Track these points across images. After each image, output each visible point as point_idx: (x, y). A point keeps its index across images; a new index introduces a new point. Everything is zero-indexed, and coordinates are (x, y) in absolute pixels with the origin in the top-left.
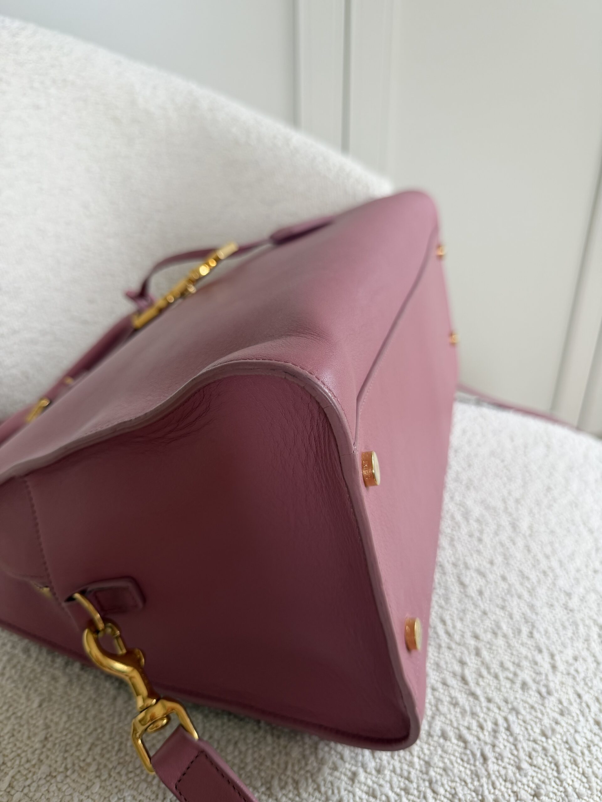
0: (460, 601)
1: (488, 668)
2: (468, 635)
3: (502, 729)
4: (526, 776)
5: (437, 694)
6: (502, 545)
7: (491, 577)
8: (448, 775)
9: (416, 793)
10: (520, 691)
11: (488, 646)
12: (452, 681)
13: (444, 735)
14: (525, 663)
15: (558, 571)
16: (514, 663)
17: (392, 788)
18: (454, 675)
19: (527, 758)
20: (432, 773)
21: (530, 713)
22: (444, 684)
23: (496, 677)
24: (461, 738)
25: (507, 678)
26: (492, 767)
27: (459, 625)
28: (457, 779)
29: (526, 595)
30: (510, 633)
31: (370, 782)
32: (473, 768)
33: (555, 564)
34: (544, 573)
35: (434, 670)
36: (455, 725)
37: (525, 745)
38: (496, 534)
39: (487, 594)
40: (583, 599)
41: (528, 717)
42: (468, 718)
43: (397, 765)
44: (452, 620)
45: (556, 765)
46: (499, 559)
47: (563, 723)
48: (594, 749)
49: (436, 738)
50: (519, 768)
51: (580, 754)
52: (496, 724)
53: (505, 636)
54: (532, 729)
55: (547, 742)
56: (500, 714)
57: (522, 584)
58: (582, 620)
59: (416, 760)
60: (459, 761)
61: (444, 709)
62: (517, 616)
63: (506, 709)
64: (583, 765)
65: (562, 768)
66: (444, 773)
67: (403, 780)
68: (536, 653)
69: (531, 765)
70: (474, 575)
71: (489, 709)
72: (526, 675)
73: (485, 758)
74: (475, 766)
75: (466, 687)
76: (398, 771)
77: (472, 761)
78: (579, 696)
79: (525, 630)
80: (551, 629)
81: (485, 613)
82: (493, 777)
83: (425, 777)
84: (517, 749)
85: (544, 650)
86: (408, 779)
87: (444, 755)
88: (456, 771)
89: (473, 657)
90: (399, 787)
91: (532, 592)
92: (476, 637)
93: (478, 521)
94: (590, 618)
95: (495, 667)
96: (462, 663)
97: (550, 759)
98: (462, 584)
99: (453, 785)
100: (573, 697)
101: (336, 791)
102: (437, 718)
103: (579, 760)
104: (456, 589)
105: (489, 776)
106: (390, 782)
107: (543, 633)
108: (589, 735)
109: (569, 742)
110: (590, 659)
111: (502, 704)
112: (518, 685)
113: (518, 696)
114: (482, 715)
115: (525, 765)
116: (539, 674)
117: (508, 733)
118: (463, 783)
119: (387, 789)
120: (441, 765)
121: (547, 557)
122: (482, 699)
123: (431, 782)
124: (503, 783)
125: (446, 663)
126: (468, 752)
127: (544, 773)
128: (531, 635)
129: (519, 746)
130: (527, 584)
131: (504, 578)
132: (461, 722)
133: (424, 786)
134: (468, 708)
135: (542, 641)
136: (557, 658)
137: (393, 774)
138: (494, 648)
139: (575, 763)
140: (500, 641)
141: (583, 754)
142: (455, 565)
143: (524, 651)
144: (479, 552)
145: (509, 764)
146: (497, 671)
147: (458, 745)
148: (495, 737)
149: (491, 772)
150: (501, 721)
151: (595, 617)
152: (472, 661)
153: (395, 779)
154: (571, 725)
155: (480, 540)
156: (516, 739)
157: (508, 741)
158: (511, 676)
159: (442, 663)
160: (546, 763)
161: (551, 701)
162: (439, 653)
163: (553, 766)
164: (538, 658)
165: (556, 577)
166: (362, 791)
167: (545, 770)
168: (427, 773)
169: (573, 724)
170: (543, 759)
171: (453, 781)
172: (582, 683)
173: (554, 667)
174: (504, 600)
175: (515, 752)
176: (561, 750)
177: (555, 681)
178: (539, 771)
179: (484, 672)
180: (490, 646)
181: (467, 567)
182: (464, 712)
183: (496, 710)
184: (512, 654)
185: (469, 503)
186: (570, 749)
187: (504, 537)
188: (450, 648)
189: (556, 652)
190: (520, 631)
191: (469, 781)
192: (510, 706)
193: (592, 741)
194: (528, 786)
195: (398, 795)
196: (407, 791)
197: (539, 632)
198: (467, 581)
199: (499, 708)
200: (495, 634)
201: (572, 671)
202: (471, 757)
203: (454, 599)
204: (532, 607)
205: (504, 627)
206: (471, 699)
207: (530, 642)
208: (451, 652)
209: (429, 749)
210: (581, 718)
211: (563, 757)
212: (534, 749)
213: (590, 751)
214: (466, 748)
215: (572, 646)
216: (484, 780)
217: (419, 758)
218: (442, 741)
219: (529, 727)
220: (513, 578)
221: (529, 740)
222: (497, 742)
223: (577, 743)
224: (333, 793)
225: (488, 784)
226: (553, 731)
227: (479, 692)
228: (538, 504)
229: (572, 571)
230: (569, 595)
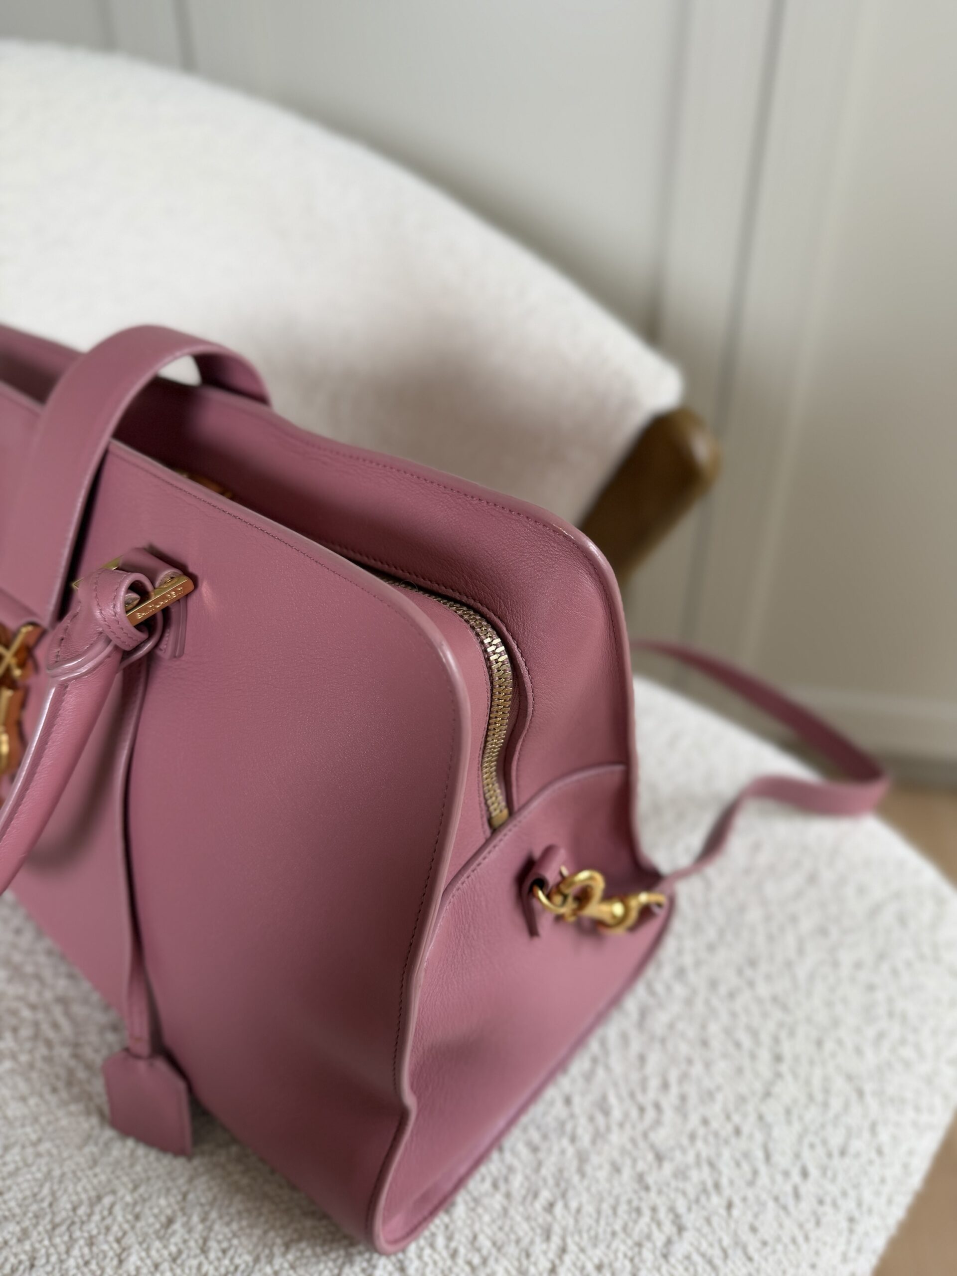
1: (450, 1238)
11: (472, 1205)
15: (669, 1115)
16: (494, 1243)
23: (454, 1254)
25: (469, 1263)
29: (585, 1140)
30: (519, 1195)
33: (669, 1101)
34: (642, 1110)
40: (681, 1174)
53: (508, 1196)
57: (591, 1119)
58: (654, 1209)
62: (547, 1171)
68: (539, 1239)
79: (545, 1195)
80: (589, 1209)
85: (556, 1238)
91: (598, 1136)
94: (672, 1209)
95: (461, 1241)
121: (665, 1086)
128: (550, 1208)
130: (600, 1120)
136: (568, 1259)
138: (480, 1210)
140: (498, 1200)
143: (523, 1228)
146: (461, 1246)
158: (476, 1260)
164: (539, 1247)
165: (658, 1123)
174: (545, 1137)
189: (572, 1247)
190: (536, 1195)
197: (566, 1206)
204: (583, 1161)
205: (516, 1181)
207: (543, 1218)
215: (608, 1247)
228: (713, 984)
229: (694, 1120)
230: (659, 1158)
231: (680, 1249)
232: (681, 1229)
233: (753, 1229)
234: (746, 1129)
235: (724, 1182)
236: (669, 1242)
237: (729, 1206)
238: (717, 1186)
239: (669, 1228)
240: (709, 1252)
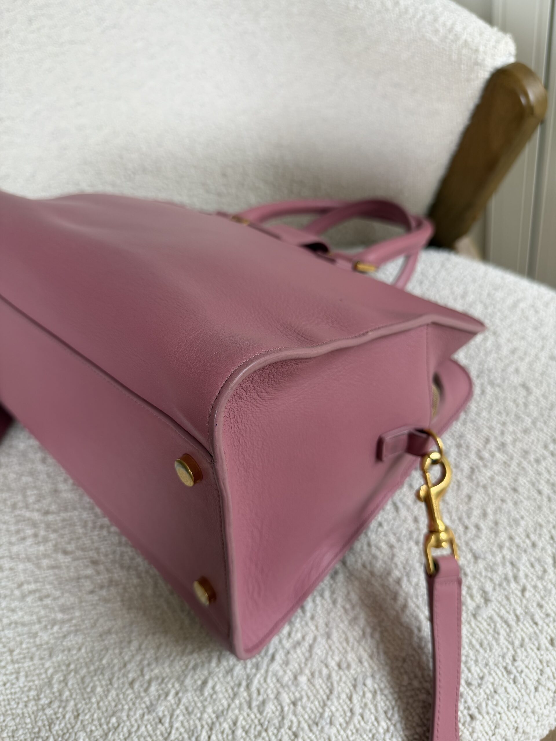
3: (305, 644)
4: (297, 686)
19: (309, 674)
26: (275, 666)
37: (316, 664)
40: (491, 568)
41: (336, 645)
45: (331, 692)
50: (296, 678)
52: (303, 638)
54: (332, 656)
55: (337, 671)
56: (313, 632)
64: (357, 703)
65: (334, 697)
69: (309, 680)
71: (307, 624)
82: (270, 674)
84: (306, 664)
97: (329, 684)
103: (357, 698)
105: (267, 671)
109: (358, 680)
111: (322, 625)
115: (303, 679)
117: (308, 649)
121: (485, 515)
145: (291, 670)
148: (294, 647)
149: (271, 669)
156: (311, 656)
157: (303, 654)
160: (324, 686)
165: (477, 536)
170: (323, 682)
175: (303, 665)
176: (345, 683)
183: (313, 628)
186: (355, 686)
192: (327, 630)
194: (294, 694)
199: (317, 628)
211: (342, 688)
212: (320, 672)
219: (330, 653)
221: (322, 662)
222: (293, 652)
229: (503, 536)
230: (476, 557)
231: (486, 612)
232: (487, 600)
233: (540, 606)
234: (540, 544)
235: (521, 574)
236: (478, 607)
237: (524, 590)
238: (516, 578)
239: (479, 599)
240: (506, 616)
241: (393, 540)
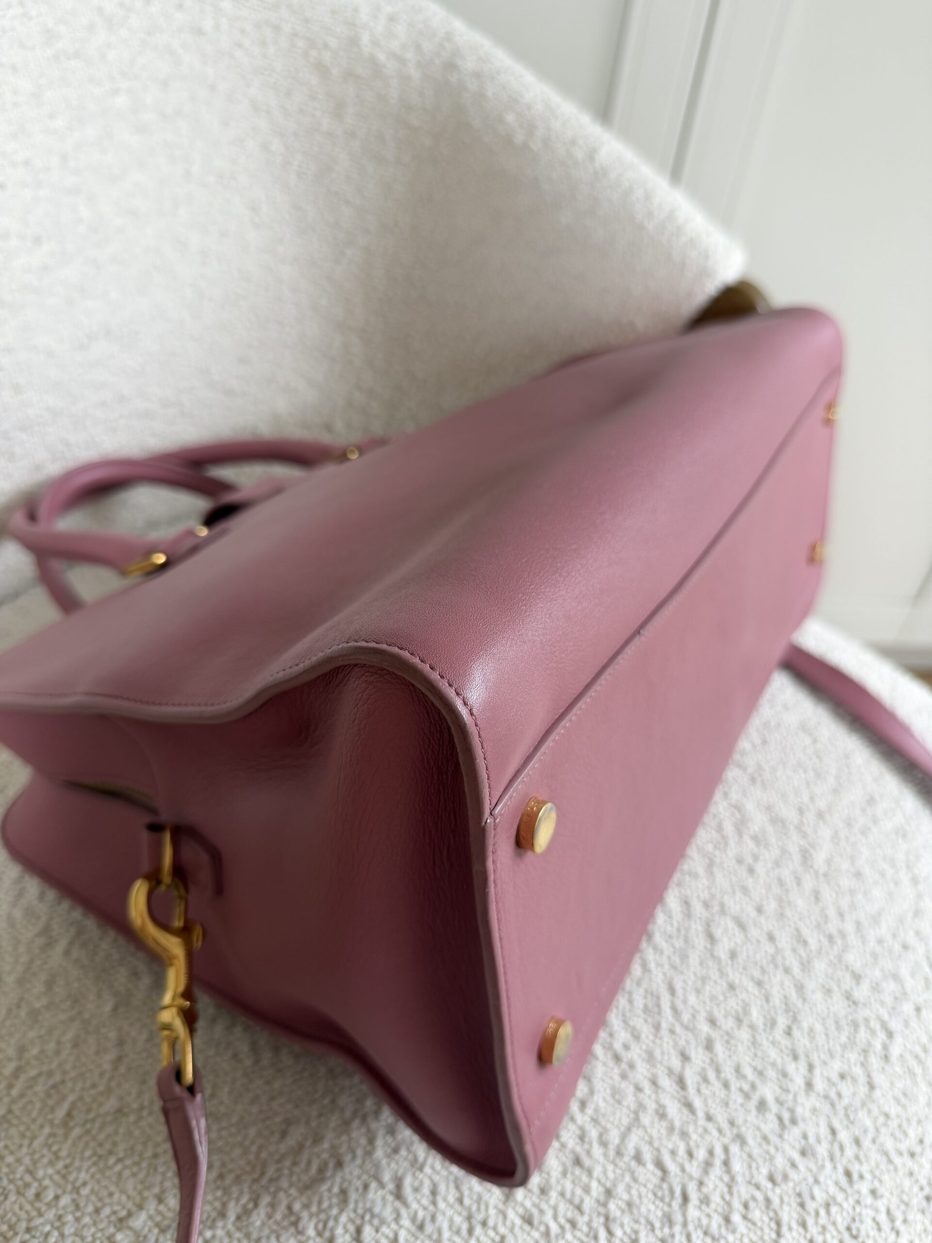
0: (701, 964)
1: (718, 1071)
2: (702, 1017)
3: (718, 1162)
4: (734, 1231)
5: (641, 1096)
6: (781, 882)
7: (754, 932)
8: (631, 1213)
9: (585, 1229)
10: (754, 1112)
11: (726, 1038)
12: (666, 1083)
13: (638, 1158)
14: (771, 1073)
15: (852, 939)
16: (755, 1069)
17: (555, 1217)
18: (670, 1072)
19: (741, 1208)
20: (612, 1206)
21: (760, 1145)
22: (654, 1083)
23: (726, 1085)
24: (659, 1164)
25: (741, 1090)
26: (693, 1212)
27: (692, 999)
28: (643, 1221)
29: (796, 969)
30: (760, 1023)
31: (528, 1204)
32: (666, 1209)
33: (849, 927)
34: (830, 938)
35: (643, 1060)
36: (656, 1145)
37: (743, 1190)
38: (777, 864)
39: (742, 958)
40: (876, 988)
41: (756, 1151)
42: (676, 1138)
43: (568, 1186)
44: (684, 989)
45: (779, 1224)
46: (771, 906)
47: (801, 1167)
48: (834, 1209)
49: (626, 1159)
50: (727, 1220)
51: (813, 1213)
52: (711, 1153)
53: (752, 1027)
54: (758, 1169)
55: (773, 1190)
56: (718, 1139)
57: (794, 950)
58: (867, 1020)
59: (594, 1184)
60: (650, 1195)
61: (646, 1119)
62: (777, 1000)
63: (728, 1134)
64: (813, 1230)
65: (784, 1229)
66: (626, 1208)
67: (571, 1208)
68: (788, 1059)
69: (745, 1217)
70: (731, 925)
71: (706, 1130)
72: (768, 1091)
73: (685, 1199)
74: (670, 1205)
75: (682, 1093)
76: (568, 1195)
77: (667, 1200)
78: (833, 1132)
79: (782, 1022)
80: (818, 1027)
81: (732, 987)
82: (691, 1227)
83: (602, 1210)
84: (730, 1192)
85: (802, 1057)
86: (579, 1208)
87: (633, 1184)
88: (643, 1209)
89: (700, 1050)
90: (565, 1216)
91: (806, 966)
92: (712, 1022)
93: (755, 838)
94: (879, 1018)
95: (728, 1072)
96: (685, 1058)
97: (771, 1214)
98: (711, 938)
99: (636, 1227)
100: (824, 1131)
101: (483, 1207)
102: (634, 1129)
103: (810, 1221)
104: (700, 942)
105: (685, 1224)
106: (555, 1209)
107: (806, 1030)
108: (832, 1189)
109: (804, 1194)
110: (862, 1079)
111: (725, 1126)
112: (753, 1104)
113: (749, 1118)
114: (694, 1137)
115: (736, 1218)
116: (787, 1091)
117: (724, 1168)
118: (649, 1227)
119: (548, 1217)
120: (625, 1197)
121: (841, 915)
122: (701, 1114)
123: (607, 1218)
124: (702, 1236)
125: (663, 1053)
126: (665, 1186)
127: (759, 1233)
128: (789, 1032)
129: (735, 1190)
130: (801, 951)
131: (771, 938)
132: (665, 1142)
133: (598, 1223)
134: (677, 1124)
135: (802, 1041)
136: (817, 1072)
137: (560, 1198)
138: (732, 1042)
139: (803, 1224)
140: (744, 1034)
141: (817, 1214)
142: (706, 905)
143: (773, 1054)
144: (745, 890)
145: (716, 1211)
146: (729, 1076)
147: (653, 1173)
148: (706, 1172)
149: (689, 1218)
150: (719, 1151)
151: (886, 1017)
152: (698, 1056)
153: (562, 1207)
154: (810, 1171)
155: (751, 871)
156: (733, 1179)
157: (721, 1179)
158: (746, 1087)
159: (657, 1053)
160: (766, 1219)
161: (792, 1135)
162: (656, 1036)
163: (773, 1225)
164: (791, 1067)
165: (845, 949)
166: (517, 1213)
167: (762, 1229)
168: (605, 1205)
169: (814, 1169)
170: (763, 1212)
171: (637, 1222)
172: (841, 1113)
173: (809, 1085)
174: (763, 971)
175: (727, 1197)
176: (789, 1205)
177: (805, 1105)
178: (753, 1228)
179: (711, 1075)
180: (729, 1038)
181: (723, 911)
182: (671, 1129)
183: (715, 1133)
184: (756, 1055)
185: (750, 806)
186: (802, 1205)
187: (786, 873)
188: (672, 1032)
189: (817, 1063)
190: (773, 1024)
191: (657, 1225)
192: (735, 1131)
193: (834, 1199)
195: (562, 1228)
196: (573, 1224)
197: (800, 1028)
198: (718, 933)
199: (720, 1131)
200: (739, 1020)
201: (833, 1094)
202: (667, 1192)
203: (694, 959)
204: (800, 988)
205: (755, 1013)
206: (685, 1111)
207: (785, 1042)
208: (674, 1037)
209: (614, 1172)
210: (828, 1165)
211: (789, 1214)
212: (754, 1198)
213: (828, 1212)
214: (663, 1179)
215: (843, 1056)
216: (677, 1229)
217: (599, 1181)
218: (633, 1164)
219: (754, 1165)
220: (784, 940)
221: (750, 1183)
222: (706, 1180)
223: (813, 1198)
224: (479, 1209)
225: (681, 1233)
226: (786, 1177)
227: (697, 1103)
228: (849, 824)
229: (871, 941)
230: (857, 978)
231: (895, 1050)
232: (890, 1035)
236: (885, 1047)
238: (905, 994)
241: (757, 973)
